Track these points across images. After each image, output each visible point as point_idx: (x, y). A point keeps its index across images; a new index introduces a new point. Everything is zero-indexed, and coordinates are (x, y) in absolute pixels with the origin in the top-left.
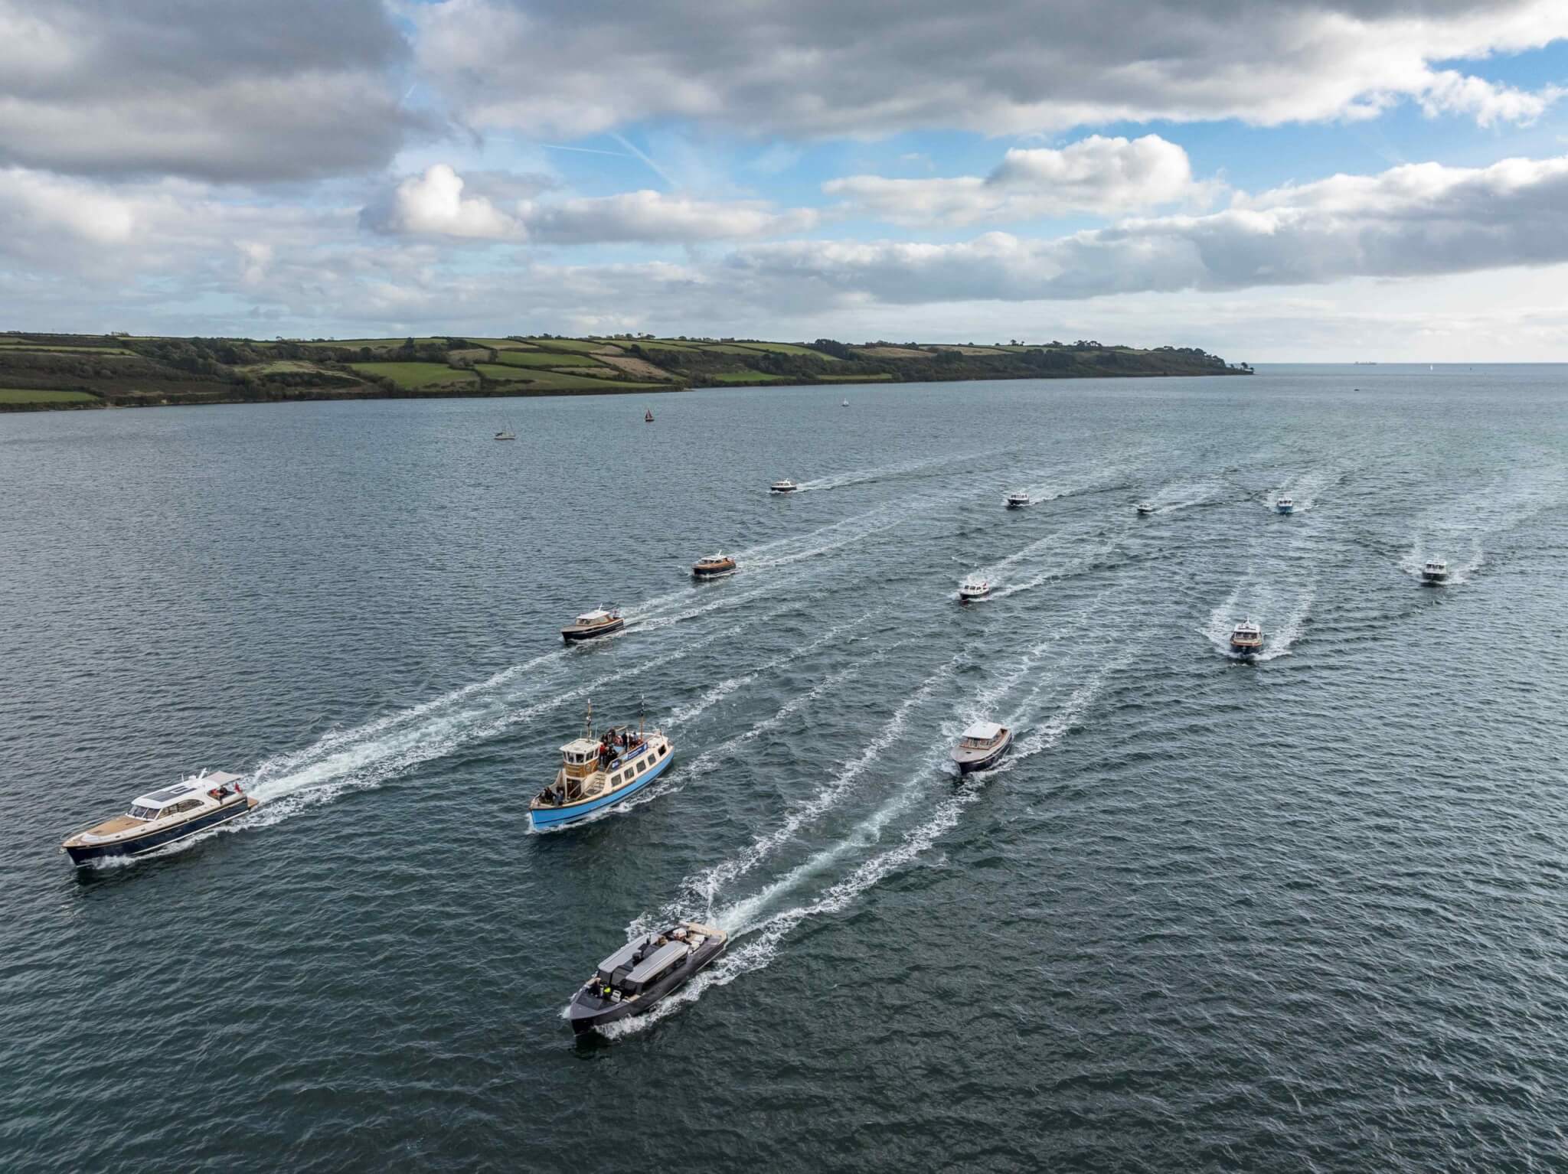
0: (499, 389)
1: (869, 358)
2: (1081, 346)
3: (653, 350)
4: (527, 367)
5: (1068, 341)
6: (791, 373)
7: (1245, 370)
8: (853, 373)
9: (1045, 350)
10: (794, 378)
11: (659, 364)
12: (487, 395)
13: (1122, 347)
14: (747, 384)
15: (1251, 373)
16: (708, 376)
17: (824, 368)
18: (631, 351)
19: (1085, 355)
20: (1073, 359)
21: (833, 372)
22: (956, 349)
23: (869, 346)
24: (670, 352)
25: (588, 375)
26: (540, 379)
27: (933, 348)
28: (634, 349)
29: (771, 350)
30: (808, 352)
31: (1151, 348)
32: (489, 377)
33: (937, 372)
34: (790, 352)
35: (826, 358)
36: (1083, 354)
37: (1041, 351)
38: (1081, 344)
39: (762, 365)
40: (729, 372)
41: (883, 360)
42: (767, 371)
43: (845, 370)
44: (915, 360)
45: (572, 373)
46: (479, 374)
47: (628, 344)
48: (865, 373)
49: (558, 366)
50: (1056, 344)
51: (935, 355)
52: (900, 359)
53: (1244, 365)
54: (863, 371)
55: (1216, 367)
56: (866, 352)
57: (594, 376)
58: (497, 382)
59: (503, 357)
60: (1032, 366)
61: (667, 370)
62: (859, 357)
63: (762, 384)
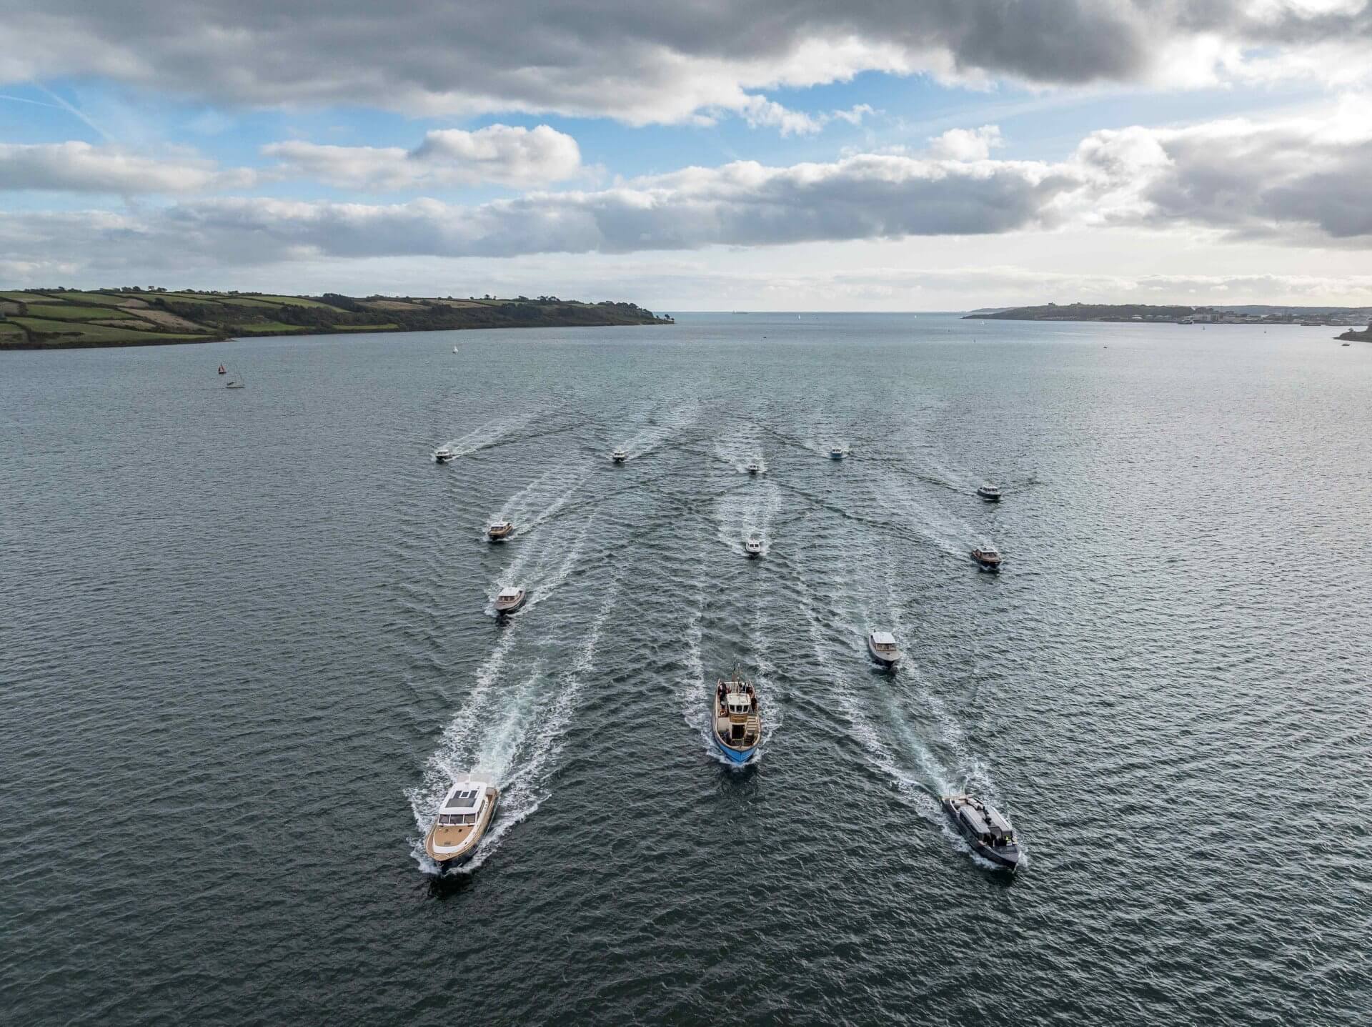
0: (50, 341)
1: (374, 310)
2: (543, 301)
3: (178, 303)
4: (63, 320)
5: (533, 296)
6: (308, 323)
7: (667, 320)
8: (364, 324)
9: (517, 304)
10: (314, 328)
11: (185, 316)
12: (39, 347)
13: (574, 302)
14: (274, 334)
15: (673, 323)
16: (236, 327)
17: (338, 319)
18: (155, 304)
19: (547, 308)
20: (540, 311)
21: (346, 323)
22: (444, 303)
23: (368, 299)
24: (193, 304)
25: (127, 327)
26: (88, 332)
27: (425, 302)
28: (158, 301)
29: (286, 303)
30: (322, 305)
31: (596, 303)
32: (34, 330)
33: (435, 323)
34: (306, 305)
35: (339, 310)
36: (546, 307)
37: (514, 305)
38: (543, 299)
39: (282, 316)
40: (252, 323)
41: (386, 312)
42: (288, 322)
43: (357, 321)
44: (413, 312)
45: (111, 326)
46: (22, 327)
47: (152, 298)
48: (375, 324)
49: (93, 319)
50: (522, 299)
51: (427, 308)
52: (401, 311)
53: (667, 316)
54: (372, 322)
55: (647, 318)
56: (368, 304)
57: (132, 328)
58: (46, 335)
59: (33, 310)
60: (508, 318)
61: (195, 322)
62: (366, 310)
63: (287, 333)
